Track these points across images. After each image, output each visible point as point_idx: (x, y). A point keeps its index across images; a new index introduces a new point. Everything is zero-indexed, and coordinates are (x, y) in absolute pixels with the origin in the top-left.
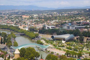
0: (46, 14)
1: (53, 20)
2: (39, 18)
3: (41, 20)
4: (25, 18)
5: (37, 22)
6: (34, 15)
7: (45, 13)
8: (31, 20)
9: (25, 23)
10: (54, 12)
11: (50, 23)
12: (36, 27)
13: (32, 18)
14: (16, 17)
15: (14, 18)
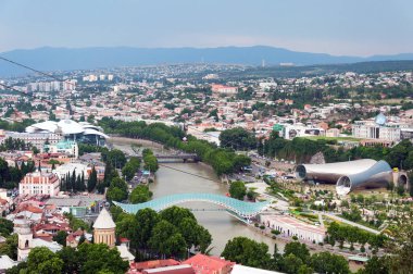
0: (309, 81)
2: (275, 95)
3: (280, 101)
4: (223, 95)
5: (264, 112)
6: (261, 84)
7: (309, 76)
8: (242, 102)
9: (214, 113)
10: (347, 74)
11: (313, 116)
12: (254, 130)
13: (247, 95)
14: (187, 90)
15: (179, 96)
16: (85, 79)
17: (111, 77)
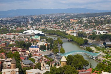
0: (97, 18)
1: (105, 24)
2: (89, 22)
3: (91, 24)
4: (74, 22)
5: (87, 27)
6: (83, 19)
7: (96, 16)
8: (80, 24)
9: (73, 27)
10: (107, 15)
11: (101, 28)
12: (85, 32)
13: (81, 22)
14: (63, 21)
15: (61, 22)
16: (33, 18)
17: (40, 17)
